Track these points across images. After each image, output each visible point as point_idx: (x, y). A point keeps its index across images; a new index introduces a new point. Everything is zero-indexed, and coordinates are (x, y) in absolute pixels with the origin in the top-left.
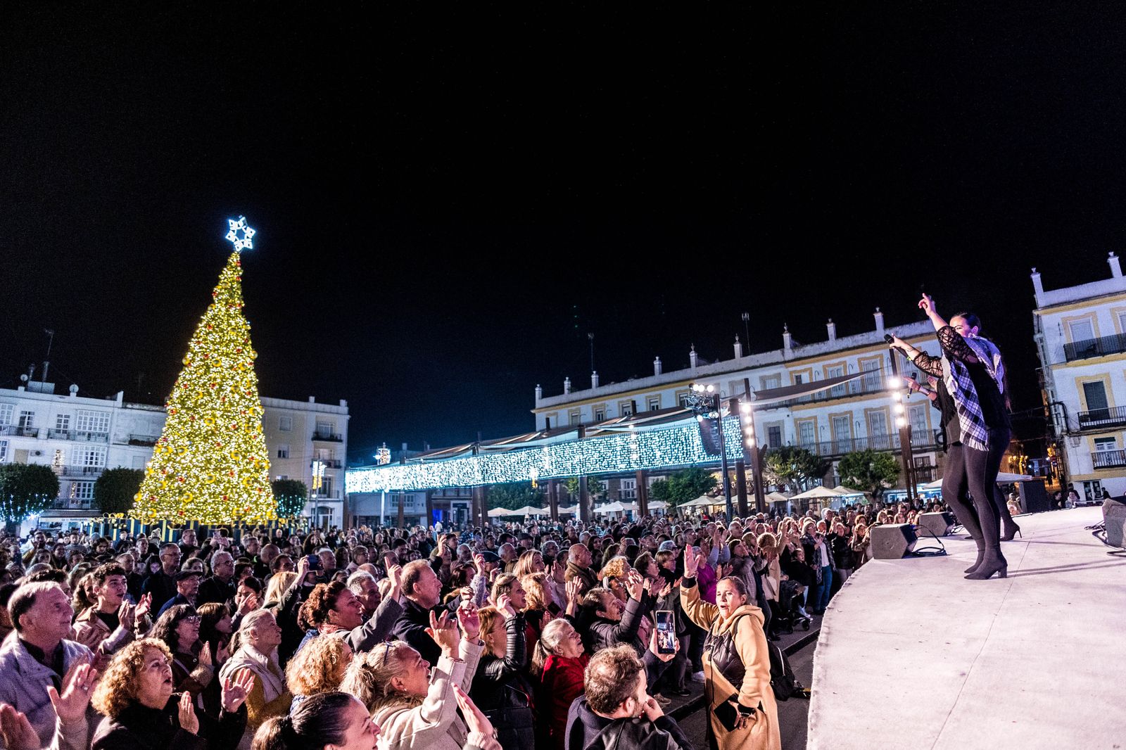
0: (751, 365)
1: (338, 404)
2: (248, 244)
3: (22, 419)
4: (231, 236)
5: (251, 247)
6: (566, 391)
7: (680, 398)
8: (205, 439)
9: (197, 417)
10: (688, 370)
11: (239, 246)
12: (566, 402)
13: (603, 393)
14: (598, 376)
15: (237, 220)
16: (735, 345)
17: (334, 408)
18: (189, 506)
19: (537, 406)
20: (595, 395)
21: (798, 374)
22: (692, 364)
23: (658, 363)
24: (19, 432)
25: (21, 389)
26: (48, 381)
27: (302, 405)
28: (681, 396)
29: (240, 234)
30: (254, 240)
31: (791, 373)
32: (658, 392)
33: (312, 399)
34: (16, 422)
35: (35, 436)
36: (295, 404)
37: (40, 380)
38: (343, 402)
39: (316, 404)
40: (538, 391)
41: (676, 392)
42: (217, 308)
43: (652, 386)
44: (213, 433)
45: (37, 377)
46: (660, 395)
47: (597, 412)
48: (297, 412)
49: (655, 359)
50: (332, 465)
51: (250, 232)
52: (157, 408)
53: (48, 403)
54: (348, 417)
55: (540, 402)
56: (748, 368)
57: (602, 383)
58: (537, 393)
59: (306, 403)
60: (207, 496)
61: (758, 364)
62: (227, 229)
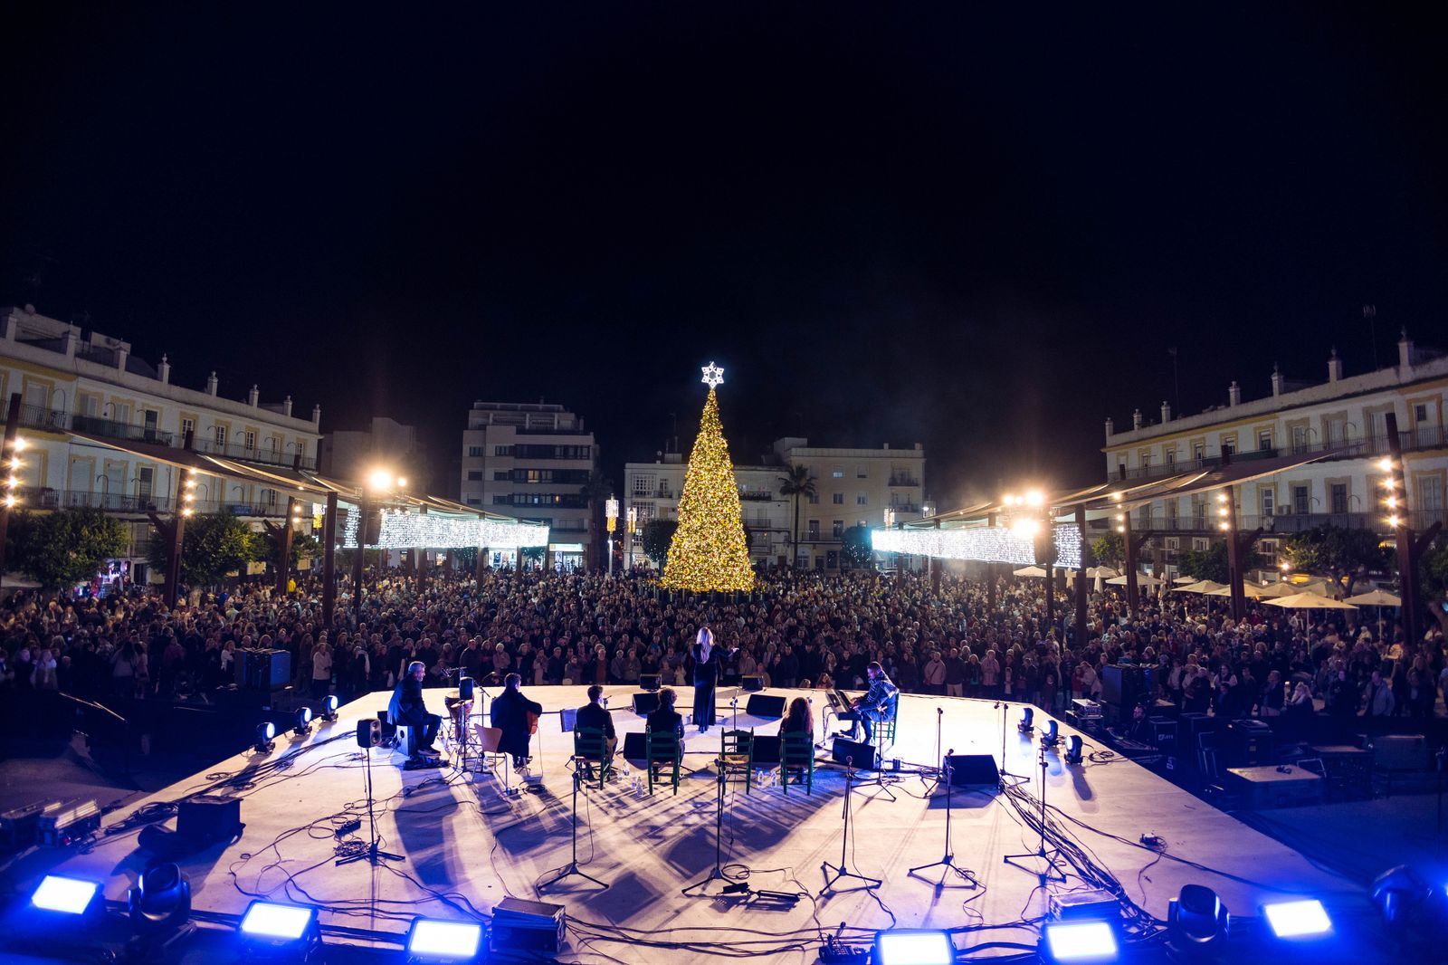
0: (1351, 392)
1: (912, 448)
2: (720, 380)
3: (661, 484)
4: (705, 379)
5: (723, 382)
6: (1136, 427)
7: (1261, 437)
8: (696, 532)
9: (691, 517)
10: (1269, 400)
11: (713, 385)
12: (1136, 439)
13: (1173, 430)
14: (1169, 408)
15: (708, 365)
16: (1330, 363)
17: (908, 452)
18: (687, 578)
19: (1108, 443)
20: (1165, 431)
21: (1419, 404)
22: (1274, 391)
23: (1234, 390)
24: (661, 495)
25: (658, 462)
26: (679, 452)
27: (877, 452)
28: (1263, 434)
29: (712, 375)
30: (724, 376)
31: (1409, 402)
32: (1235, 429)
33: (886, 445)
34: (658, 488)
35: (671, 497)
36: (871, 452)
37: (674, 452)
38: (918, 446)
39: (890, 451)
40: (1108, 426)
41: (1255, 429)
42: (702, 437)
43: (1228, 421)
44: (701, 528)
45: (671, 451)
46: (1236, 433)
47: (1169, 453)
48: (872, 460)
49: (1231, 385)
50: (910, 509)
51: (720, 371)
52: (753, 468)
53: (676, 472)
54: (923, 460)
55: (1110, 440)
56: (1347, 396)
57: (1173, 418)
58: (1107, 428)
59: (882, 450)
60: (697, 572)
61: (1361, 389)
62: (702, 375)
